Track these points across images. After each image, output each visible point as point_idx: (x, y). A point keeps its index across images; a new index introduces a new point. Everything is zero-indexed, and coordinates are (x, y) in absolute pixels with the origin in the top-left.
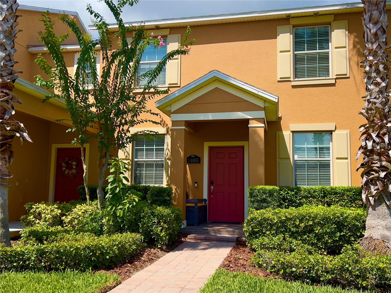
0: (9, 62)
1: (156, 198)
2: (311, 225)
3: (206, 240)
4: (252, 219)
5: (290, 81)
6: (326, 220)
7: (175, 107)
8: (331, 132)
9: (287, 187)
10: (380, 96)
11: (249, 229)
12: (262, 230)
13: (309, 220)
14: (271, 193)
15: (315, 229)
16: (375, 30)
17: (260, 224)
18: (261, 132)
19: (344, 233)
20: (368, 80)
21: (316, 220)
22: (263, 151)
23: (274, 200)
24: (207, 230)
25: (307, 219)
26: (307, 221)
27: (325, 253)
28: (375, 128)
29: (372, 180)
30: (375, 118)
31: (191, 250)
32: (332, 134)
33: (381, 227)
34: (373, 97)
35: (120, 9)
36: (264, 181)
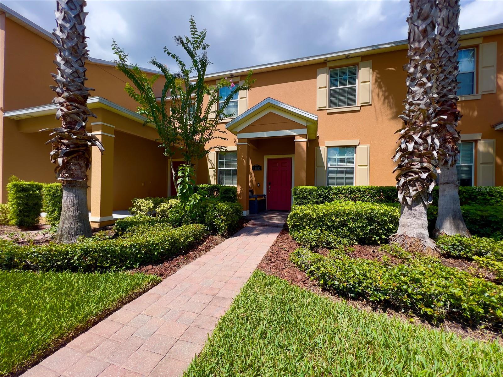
0: (77, 79)
1: (224, 195)
2: (345, 221)
3: (261, 225)
4: (294, 215)
5: (326, 110)
6: (359, 216)
7: (240, 128)
8: (355, 146)
9: (322, 187)
10: (425, 96)
11: (291, 223)
12: (302, 224)
13: (343, 215)
14: (311, 192)
15: (349, 224)
16: (424, 26)
17: (301, 219)
18: (304, 146)
19: (374, 227)
20: (411, 82)
21: (350, 216)
22: (305, 159)
23: (313, 197)
24: (263, 217)
25: (341, 215)
26: (342, 217)
27: (357, 244)
28: (417, 130)
29: (410, 181)
30: (417, 120)
31: (247, 235)
32: (356, 148)
33: (417, 225)
34: (416, 99)
35: (195, 52)
36: (305, 183)
